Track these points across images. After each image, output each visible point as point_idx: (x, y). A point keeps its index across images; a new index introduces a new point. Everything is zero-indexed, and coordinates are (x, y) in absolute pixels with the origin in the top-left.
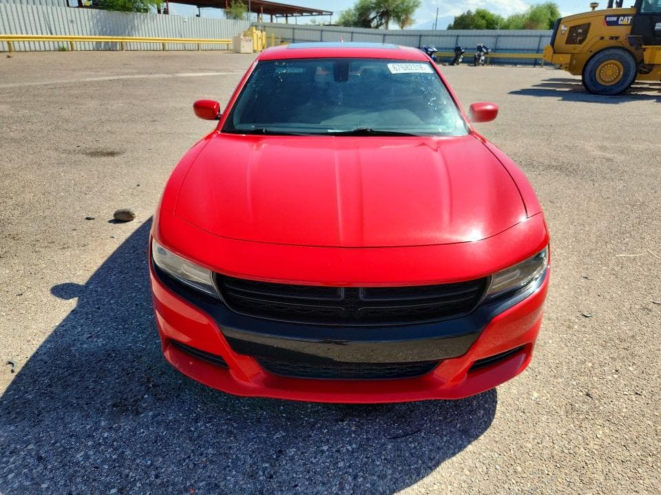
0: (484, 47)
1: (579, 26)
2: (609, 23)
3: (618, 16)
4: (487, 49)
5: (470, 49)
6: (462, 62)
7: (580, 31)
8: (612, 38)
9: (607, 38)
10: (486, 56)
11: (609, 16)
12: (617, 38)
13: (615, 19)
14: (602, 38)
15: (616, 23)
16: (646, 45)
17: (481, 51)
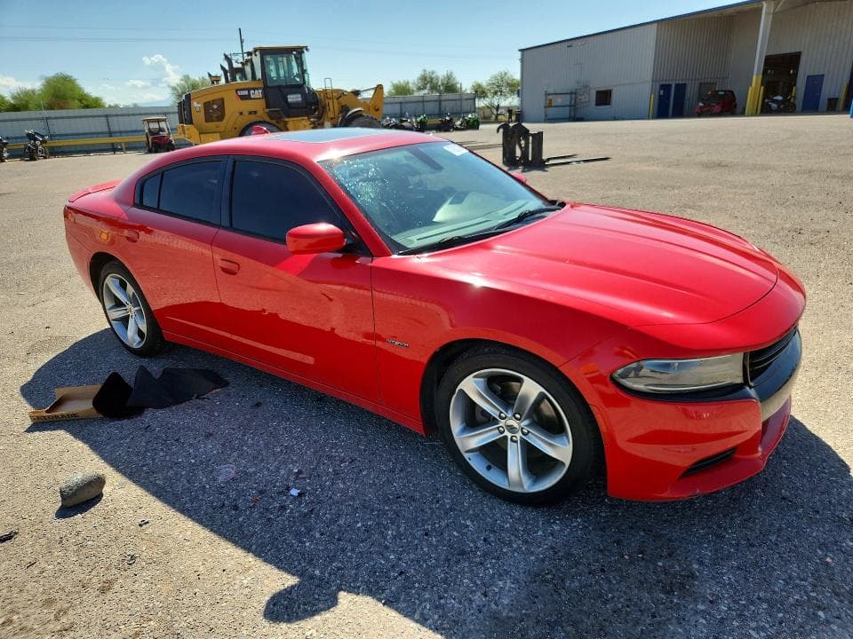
0: (36, 133)
1: (214, 102)
2: (243, 98)
3: (249, 90)
4: (42, 136)
5: (13, 138)
6: (8, 158)
7: (215, 107)
8: (250, 113)
9: (246, 113)
10: (44, 145)
11: (240, 90)
12: (255, 112)
13: (246, 93)
14: (241, 113)
15: (247, 97)
16: (288, 117)
17: (36, 139)
